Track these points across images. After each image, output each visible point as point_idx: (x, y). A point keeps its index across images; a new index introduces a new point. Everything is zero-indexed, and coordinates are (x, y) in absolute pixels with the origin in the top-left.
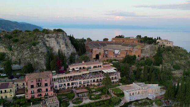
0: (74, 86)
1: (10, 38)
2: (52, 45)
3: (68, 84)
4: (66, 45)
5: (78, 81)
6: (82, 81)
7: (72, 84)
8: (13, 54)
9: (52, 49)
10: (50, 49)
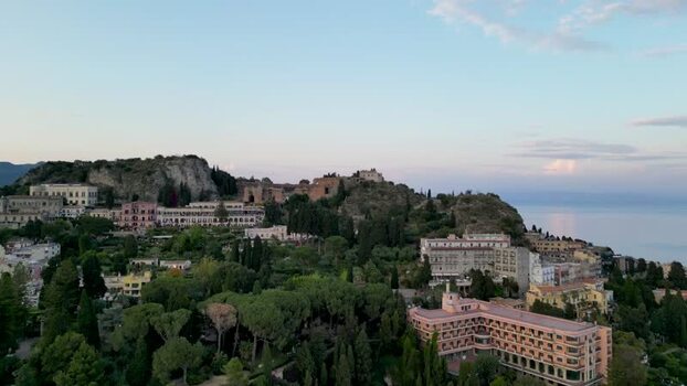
0: (185, 223)
1: (123, 166)
2: (174, 176)
3: (177, 220)
4: (197, 177)
5: (191, 218)
6: (197, 218)
7: (182, 220)
8: (121, 187)
9: (173, 182)
10: (170, 181)
